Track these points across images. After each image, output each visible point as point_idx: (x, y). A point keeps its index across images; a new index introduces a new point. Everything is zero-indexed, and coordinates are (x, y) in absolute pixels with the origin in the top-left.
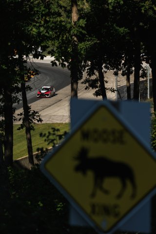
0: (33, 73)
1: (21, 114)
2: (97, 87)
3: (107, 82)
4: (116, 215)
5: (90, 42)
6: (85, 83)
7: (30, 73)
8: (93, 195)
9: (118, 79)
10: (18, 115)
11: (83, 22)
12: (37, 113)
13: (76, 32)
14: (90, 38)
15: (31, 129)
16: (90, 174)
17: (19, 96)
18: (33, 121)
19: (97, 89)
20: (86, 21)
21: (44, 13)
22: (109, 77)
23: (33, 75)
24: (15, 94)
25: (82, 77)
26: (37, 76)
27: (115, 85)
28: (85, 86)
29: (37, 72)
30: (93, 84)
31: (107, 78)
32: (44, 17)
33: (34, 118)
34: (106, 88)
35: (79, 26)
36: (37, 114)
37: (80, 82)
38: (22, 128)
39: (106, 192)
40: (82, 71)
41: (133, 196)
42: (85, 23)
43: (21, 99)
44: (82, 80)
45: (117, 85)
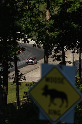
0: (21, 50)
1: (14, 75)
2: (60, 60)
3: (67, 57)
4: (59, 114)
5: (57, 32)
6: (53, 58)
7: (20, 50)
8: (50, 106)
9: (75, 56)
10: (12, 75)
11: (52, 22)
12: (23, 74)
13: (48, 27)
14: (57, 30)
15: (19, 84)
16: (49, 97)
17: (13, 64)
18: (21, 79)
19: (60, 61)
20: (54, 21)
21: (30, 15)
22: (69, 54)
23: (21, 51)
24: (10, 62)
25: (52, 53)
26: (24, 52)
27: (72, 59)
28: (53, 59)
29: (24, 50)
30: (58, 58)
31: (68, 55)
32: (30, 18)
33: (21, 78)
34: (66, 61)
35: (50, 24)
36: (23, 76)
37: (50, 56)
38: (14, 84)
39: (55, 104)
40: (52, 50)
41: (67, 106)
42: (54, 22)
43: (14, 65)
44: (51, 56)
45: (73, 60)
